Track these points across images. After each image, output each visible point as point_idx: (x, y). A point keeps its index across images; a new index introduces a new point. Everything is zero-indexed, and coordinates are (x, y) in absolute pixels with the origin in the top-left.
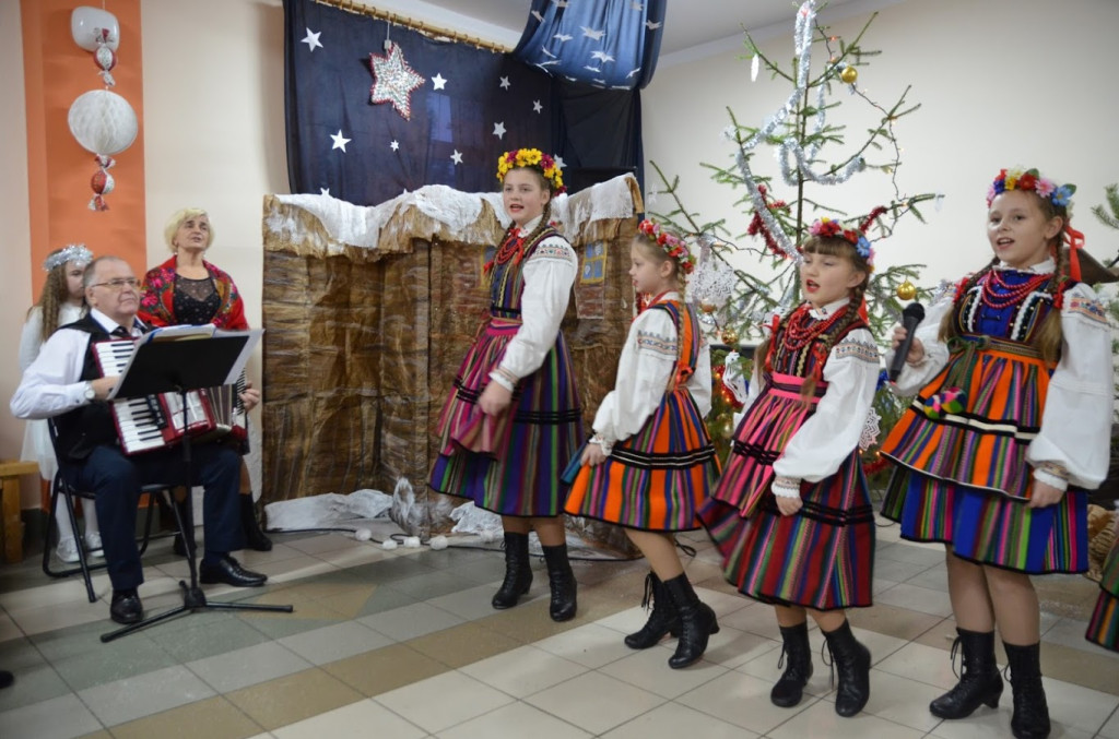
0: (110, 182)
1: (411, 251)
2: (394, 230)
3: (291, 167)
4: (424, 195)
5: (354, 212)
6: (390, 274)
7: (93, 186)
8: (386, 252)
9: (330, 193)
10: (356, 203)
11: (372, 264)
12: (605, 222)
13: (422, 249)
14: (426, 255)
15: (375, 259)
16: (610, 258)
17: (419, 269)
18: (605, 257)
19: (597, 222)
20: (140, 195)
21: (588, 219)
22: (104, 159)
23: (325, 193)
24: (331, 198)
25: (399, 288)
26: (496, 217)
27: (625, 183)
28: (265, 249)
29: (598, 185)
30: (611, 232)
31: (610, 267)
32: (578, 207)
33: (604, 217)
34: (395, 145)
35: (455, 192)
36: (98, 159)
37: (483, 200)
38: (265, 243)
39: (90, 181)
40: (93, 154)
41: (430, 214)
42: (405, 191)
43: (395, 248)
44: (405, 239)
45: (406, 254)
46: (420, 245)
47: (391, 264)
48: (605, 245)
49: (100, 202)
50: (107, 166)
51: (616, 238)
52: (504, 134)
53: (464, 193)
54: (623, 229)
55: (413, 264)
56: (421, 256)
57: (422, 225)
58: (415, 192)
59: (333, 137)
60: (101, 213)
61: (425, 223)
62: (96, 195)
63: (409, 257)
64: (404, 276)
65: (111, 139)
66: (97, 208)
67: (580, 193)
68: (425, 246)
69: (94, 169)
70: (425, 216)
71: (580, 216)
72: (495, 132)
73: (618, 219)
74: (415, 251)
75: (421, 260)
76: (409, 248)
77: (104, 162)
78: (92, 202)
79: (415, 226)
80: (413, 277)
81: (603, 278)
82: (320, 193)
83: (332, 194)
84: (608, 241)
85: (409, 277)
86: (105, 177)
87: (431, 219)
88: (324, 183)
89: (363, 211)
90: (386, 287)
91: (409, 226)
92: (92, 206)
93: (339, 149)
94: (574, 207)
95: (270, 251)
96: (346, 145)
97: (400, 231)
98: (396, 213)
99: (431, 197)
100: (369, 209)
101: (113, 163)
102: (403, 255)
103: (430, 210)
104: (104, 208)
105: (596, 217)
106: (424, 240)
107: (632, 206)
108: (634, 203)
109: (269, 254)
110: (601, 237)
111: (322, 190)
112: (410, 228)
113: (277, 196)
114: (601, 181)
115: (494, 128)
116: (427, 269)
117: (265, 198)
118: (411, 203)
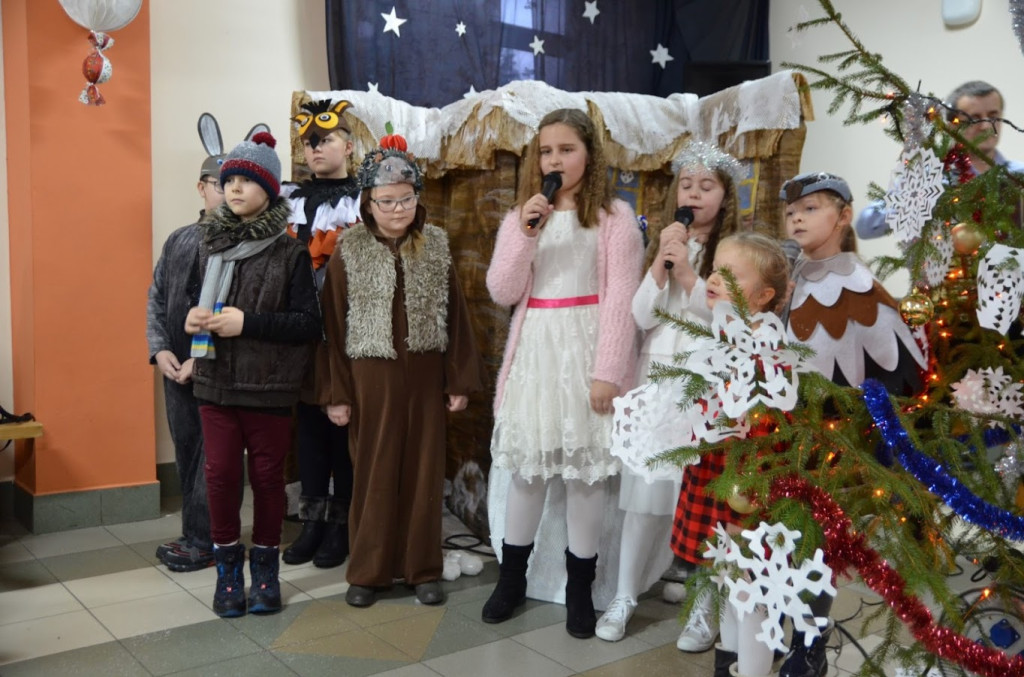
0: (107, 67)
1: (493, 168)
2: (468, 138)
3: (332, 55)
4: (512, 94)
5: (410, 115)
6: (457, 196)
7: (85, 72)
8: (453, 167)
9: (380, 90)
10: (413, 103)
11: (433, 180)
12: (759, 134)
13: (508, 165)
14: (511, 173)
15: (440, 174)
16: (764, 183)
17: (503, 192)
18: (755, 181)
19: (747, 134)
20: (144, 86)
21: (734, 129)
22: (100, 37)
23: (373, 88)
24: (380, 95)
25: (471, 215)
26: (605, 126)
27: (792, 81)
28: (293, 160)
29: (747, 84)
30: (767, 149)
31: (762, 196)
32: (716, 112)
33: (759, 126)
34: (461, 29)
35: (553, 90)
36: (92, 37)
37: (589, 102)
38: (293, 153)
39: (81, 67)
40: (84, 30)
41: (521, 119)
42: (472, 89)
43: (470, 161)
44: (485, 151)
45: (484, 171)
46: (505, 160)
47: (460, 183)
48: (757, 166)
49: (95, 92)
50: (103, 46)
51: (776, 155)
52: (597, 18)
53: (564, 92)
54: (785, 145)
55: (494, 185)
56: (506, 174)
57: (510, 134)
58: (499, 89)
59: (385, 16)
60: (94, 106)
61: (513, 131)
62: (89, 84)
63: (489, 174)
64: (480, 199)
65: (110, 11)
66: (90, 102)
67: (719, 94)
68: (512, 160)
69: (88, 49)
70: (514, 121)
71: (720, 124)
72: (586, 14)
73: (778, 131)
74: (497, 168)
75: (505, 179)
76: (489, 162)
77: (100, 41)
78: (84, 93)
79: (501, 134)
80: (494, 201)
81: (752, 209)
82: (366, 89)
83: (383, 91)
84: (762, 160)
85: (487, 202)
86: (101, 60)
87: (522, 126)
88: (372, 76)
89: (422, 113)
90: (452, 212)
91: (492, 135)
92: (83, 98)
93: (391, 32)
94: (711, 114)
95: (299, 164)
96: (401, 27)
97: (478, 142)
98: (472, 116)
99: (523, 97)
100: (431, 111)
101: (111, 42)
102: (480, 172)
103: (520, 113)
104: (99, 101)
105: (744, 126)
106: (511, 154)
107: (799, 112)
108: (801, 109)
109: (298, 168)
110: (752, 154)
111: (370, 84)
112: (495, 137)
113: (309, 92)
114: (752, 78)
115: (584, 9)
116: (513, 192)
117: (294, 94)
118: (495, 103)
